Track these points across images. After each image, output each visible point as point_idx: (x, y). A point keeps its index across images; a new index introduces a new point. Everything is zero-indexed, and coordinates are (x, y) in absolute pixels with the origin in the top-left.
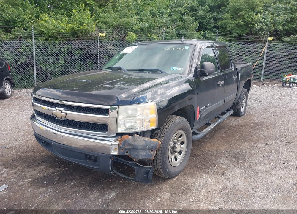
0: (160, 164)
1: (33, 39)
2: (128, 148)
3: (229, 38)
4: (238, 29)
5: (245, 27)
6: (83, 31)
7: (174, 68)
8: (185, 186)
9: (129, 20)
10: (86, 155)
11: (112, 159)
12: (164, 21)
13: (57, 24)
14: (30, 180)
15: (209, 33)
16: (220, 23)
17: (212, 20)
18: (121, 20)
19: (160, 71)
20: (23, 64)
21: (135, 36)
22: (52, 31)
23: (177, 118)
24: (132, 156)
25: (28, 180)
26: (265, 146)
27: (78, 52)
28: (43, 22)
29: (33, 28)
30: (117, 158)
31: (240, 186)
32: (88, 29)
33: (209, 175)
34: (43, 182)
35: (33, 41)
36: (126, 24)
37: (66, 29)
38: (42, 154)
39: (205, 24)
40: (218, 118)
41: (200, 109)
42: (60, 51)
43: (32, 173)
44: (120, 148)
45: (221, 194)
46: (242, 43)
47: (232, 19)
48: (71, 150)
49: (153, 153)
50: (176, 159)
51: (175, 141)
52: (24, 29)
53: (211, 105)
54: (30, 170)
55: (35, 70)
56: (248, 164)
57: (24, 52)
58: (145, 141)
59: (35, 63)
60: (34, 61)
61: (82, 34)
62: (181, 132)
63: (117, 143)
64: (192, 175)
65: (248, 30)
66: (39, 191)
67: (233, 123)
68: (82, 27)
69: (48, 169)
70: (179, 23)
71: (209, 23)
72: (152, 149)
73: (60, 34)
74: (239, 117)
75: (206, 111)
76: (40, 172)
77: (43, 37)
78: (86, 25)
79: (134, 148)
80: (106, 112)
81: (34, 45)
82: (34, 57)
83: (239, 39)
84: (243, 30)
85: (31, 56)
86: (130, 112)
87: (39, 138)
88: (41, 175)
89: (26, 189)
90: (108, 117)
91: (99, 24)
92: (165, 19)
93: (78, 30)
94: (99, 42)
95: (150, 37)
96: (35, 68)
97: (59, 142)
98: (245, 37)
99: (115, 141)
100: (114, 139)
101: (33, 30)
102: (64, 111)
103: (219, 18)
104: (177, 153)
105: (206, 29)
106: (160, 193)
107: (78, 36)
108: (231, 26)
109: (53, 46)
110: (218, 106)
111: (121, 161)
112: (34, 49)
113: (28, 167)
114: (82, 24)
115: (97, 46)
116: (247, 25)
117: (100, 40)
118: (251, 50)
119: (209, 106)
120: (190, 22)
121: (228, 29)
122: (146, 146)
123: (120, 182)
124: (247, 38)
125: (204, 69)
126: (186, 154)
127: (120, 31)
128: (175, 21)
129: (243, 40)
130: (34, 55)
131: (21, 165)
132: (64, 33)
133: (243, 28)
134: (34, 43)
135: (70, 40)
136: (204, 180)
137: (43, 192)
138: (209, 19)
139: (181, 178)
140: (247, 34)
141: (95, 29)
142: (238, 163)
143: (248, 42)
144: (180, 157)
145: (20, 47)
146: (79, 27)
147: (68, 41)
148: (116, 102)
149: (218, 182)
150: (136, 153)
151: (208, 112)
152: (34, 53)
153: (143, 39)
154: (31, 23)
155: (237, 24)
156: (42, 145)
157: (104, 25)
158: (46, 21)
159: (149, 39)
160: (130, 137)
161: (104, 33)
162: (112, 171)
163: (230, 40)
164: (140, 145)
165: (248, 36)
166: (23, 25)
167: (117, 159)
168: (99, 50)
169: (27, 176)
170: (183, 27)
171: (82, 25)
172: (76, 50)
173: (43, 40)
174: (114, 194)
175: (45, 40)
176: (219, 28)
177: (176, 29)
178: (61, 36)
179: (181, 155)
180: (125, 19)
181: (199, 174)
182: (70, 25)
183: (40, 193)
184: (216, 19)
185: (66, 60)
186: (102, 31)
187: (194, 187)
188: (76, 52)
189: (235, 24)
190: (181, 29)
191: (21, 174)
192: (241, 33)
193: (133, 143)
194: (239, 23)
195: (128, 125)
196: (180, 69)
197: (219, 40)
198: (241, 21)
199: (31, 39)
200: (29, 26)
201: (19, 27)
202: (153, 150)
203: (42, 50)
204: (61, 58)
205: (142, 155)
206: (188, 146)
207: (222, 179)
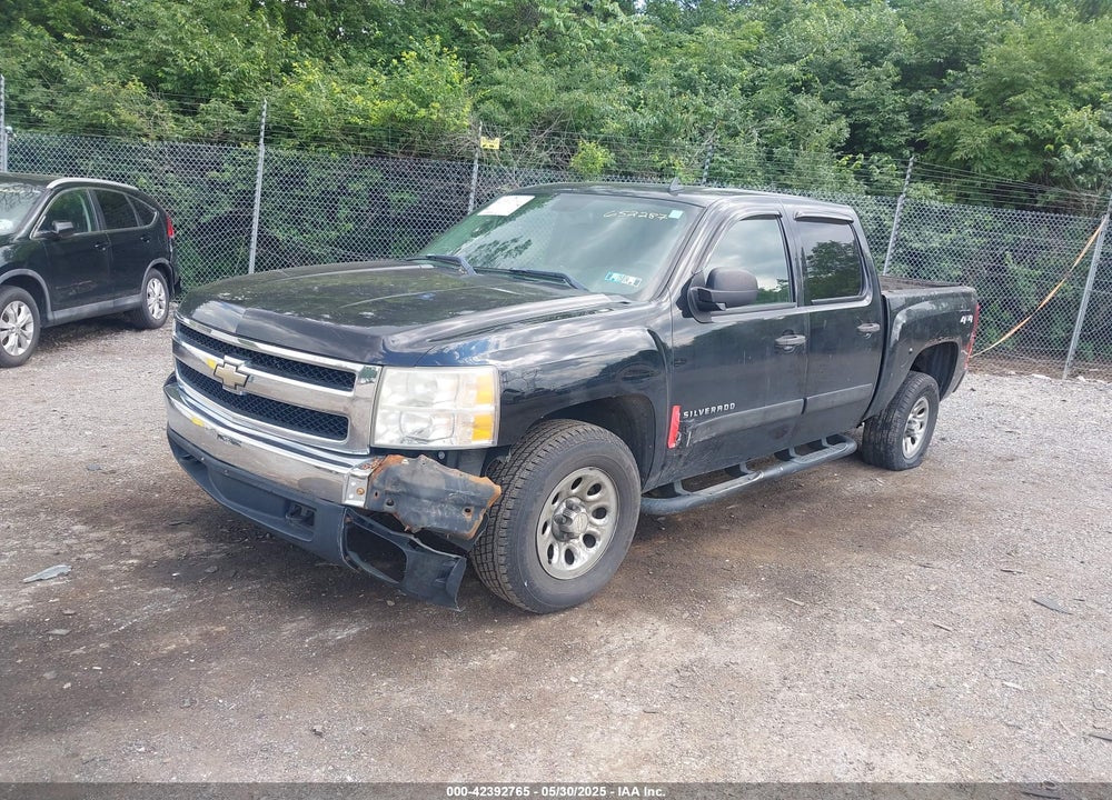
0: (503, 559)
1: (262, 141)
2: (394, 490)
3: (959, 188)
4: (1001, 159)
5: (1027, 152)
6: (428, 126)
7: (616, 276)
8: (576, 640)
9: (594, 100)
10: (288, 502)
11: (348, 520)
12: (718, 109)
13: (343, 96)
14: (135, 561)
15: (883, 168)
16: (932, 131)
17: (903, 119)
18: (565, 96)
19: (569, 281)
20: (220, 223)
21: (602, 156)
22: (325, 120)
23: (581, 430)
24: (401, 516)
25: (131, 562)
26: (915, 571)
27: (403, 198)
28: (301, 87)
29: (265, 105)
30: (362, 517)
31: (748, 667)
32: (443, 122)
33: (668, 622)
34: (171, 573)
35: (262, 147)
36: (581, 110)
37: (372, 114)
38: (192, 502)
39: (876, 130)
40: (784, 456)
41: (682, 415)
42: (342, 189)
43: (148, 546)
44: (371, 489)
45: (673, 678)
46: (1010, 211)
47: (983, 120)
48: (248, 484)
49: (470, 517)
50: (570, 557)
51: (575, 501)
52: (239, 106)
53: (735, 410)
54: (144, 537)
55: (253, 245)
56: (817, 612)
57: (228, 184)
58: (446, 477)
59: (256, 221)
60: (256, 214)
61: (423, 137)
62: (597, 476)
63: (366, 473)
64: (613, 615)
65: (1036, 165)
66: (151, 592)
67: (853, 490)
68: (423, 112)
69: (197, 543)
70: (776, 122)
71: (889, 127)
72: (469, 505)
73: (348, 130)
74: (890, 473)
75: (710, 425)
76: (171, 547)
77: (294, 137)
78: (437, 105)
79: (409, 493)
80: (344, 380)
81: (261, 162)
82: (257, 201)
83: (1000, 196)
84: (1017, 164)
85: (246, 199)
86: (420, 389)
87: (178, 445)
88: (171, 554)
89: (117, 583)
90: (349, 394)
91: (487, 107)
92: (725, 103)
93: (410, 122)
94: (475, 169)
95: (659, 165)
96: (254, 239)
97: (219, 457)
98: (1026, 190)
99: (361, 467)
100: (359, 461)
101: (264, 114)
102: (243, 368)
103: (935, 113)
104: (576, 541)
105: (879, 149)
106: (491, 649)
107: (406, 141)
108: (969, 144)
109: (324, 170)
110: (771, 418)
111: (371, 526)
112: (260, 175)
113: (142, 529)
114: (425, 102)
115: (470, 180)
116: (1036, 145)
117: (480, 160)
118: (1041, 241)
119: (729, 411)
120: (816, 118)
121: (957, 156)
122: (448, 492)
123: (389, 602)
124: (1032, 196)
125: (713, 288)
126: (609, 550)
127: (554, 134)
128: (763, 112)
129: (1016, 200)
130: (258, 195)
131: (126, 520)
132: (362, 130)
133: (1021, 155)
134: (262, 155)
135: (380, 154)
136: (643, 634)
137: (161, 597)
138: (894, 112)
139: (575, 618)
140: (1033, 178)
141: (467, 124)
142: (787, 605)
143: (1033, 209)
144: (585, 556)
145: (218, 167)
146: (413, 112)
147: (372, 156)
148: (377, 355)
149: (685, 645)
150: (413, 509)
151: (722, 429)
152: (258, 188)
153: (631, 170)
154: (267, 88)
155: (997, 140)
156: (182, 464)
157: (503, 110)
158: (309, 86)
159: (655, 170)
160: (405, 461)
161: (498, 140)
162: (346, 554)
163: (963, 198)
164: (426, 485)
165: (1035, 187)
166: (235, 92)
167: (363, 521)
168: (472, 196)
169: (133, 551)
170: (787, 137)
171: (427, 106)
172: (397, 189)
173: (294, 147)
174: (354, 631)
175: (301, 147)
176: (927, 150)
177: (762, 141)
178: (351, 138)
179: (593, 550)
180: (577, 94)
181: (637, 616)
182: (384, 105)
183: (151, 599)
184: (919, 116)
185: (359, 220)
186: (490, 132)
187: (601, 646)
188: (395, 197)
189: (986, 139)
190: (779, 141)
191: (117, 545)
192: (1008, 173)
193: (407, 479)
194: (1006, 134)
195: (410, 428)
196: (632, 280)
197: (915, 194)
198: (1013, 128)
199: (256, 141)
200: (256, 97)
201: (224, 98)
202: (473, 509)
203: (286, 180)
204: (343, 212)
205: (431, 517)
206: (620, 524)
207: (701, 638)
